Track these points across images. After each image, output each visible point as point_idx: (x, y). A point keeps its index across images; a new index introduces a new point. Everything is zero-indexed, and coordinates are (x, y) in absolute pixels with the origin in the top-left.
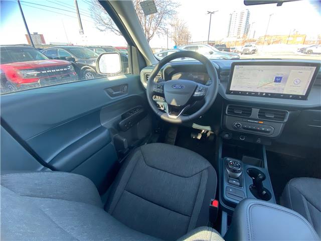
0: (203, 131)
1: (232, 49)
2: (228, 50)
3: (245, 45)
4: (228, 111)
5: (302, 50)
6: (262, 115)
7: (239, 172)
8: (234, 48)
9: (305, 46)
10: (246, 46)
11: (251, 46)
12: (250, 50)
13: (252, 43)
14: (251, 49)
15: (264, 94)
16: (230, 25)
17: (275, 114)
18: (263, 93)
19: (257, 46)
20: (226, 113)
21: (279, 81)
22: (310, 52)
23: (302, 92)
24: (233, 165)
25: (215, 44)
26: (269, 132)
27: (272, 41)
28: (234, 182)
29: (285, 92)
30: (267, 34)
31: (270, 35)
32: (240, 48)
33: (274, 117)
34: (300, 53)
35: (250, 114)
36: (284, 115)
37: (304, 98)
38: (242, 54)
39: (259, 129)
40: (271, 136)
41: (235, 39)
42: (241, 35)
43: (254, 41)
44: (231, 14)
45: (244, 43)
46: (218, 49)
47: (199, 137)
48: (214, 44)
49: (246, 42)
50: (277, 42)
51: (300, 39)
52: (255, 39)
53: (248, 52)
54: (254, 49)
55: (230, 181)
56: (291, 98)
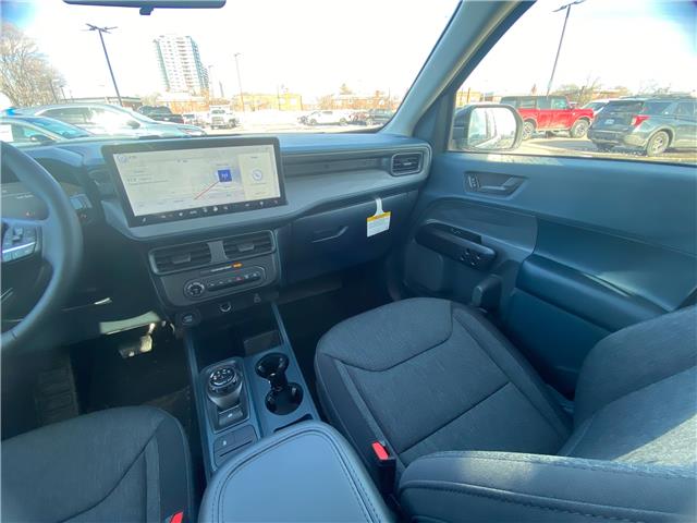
0: (152, 326)
1: (188, 116)
2: (177, 119)
3: (212, 110)
4: (158, 266)
5: (303, 120)
6: (231, 250)
7: (235, 385)
8: (192, 116)
9: (304, 114)
10: (215, 112)
11: (224, 112)
12: (227, 121)
13: (223, 107)
14: (226, 119)
15: (216, 209)
16: (162, 65)
17: (254, 242)
18: (212, 207)
19: (234, 112)
20: (155, 270)
21: (229, 179)
22: (314, 123)
23: (275, 193)
24: (219, 380)
25: (144, 105)
26: (258, 278)
27: (256, 105)
28: (231, 415)
29: (249, 198)
30: (244, 91)
31: (250, 93)
32: (205, 116)
33: (255, 247)
34: (302, 125)
35: (210, 256)
36: (269, 239)
37: (281, 201)
38: (213, 127)
39: (239, 279)
40: (265, 284)
41: (187, 97)
42: (198, 90)
43: (226, 103)
44: (155, 41)
45: (207, 106)
46: (152, 117)
47: (147, 346)
48: (141, 104)
49: (211, 103)
50: (263, 106)
51: (295, 102)
52: (226, 98)
53: (222, 124)
54: (232, 117)
55: (221, 422)
56: (264, 207)
